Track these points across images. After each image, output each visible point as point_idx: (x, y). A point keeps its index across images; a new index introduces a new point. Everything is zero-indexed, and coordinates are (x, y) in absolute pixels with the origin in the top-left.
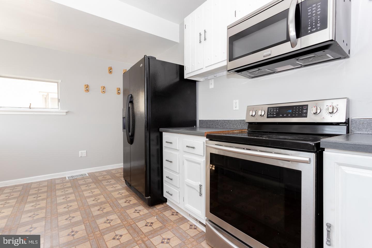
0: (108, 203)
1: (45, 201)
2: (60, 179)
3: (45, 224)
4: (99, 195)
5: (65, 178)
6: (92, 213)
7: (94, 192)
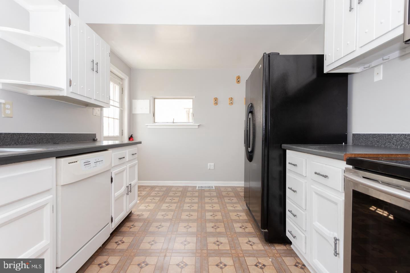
0: (224, 223)
1: (176, 205)
2: (192, 187)
3: (169, 226)
4: (218, 211)
5: (196, 187)
6: (206, 229)
7: (215, 207)
